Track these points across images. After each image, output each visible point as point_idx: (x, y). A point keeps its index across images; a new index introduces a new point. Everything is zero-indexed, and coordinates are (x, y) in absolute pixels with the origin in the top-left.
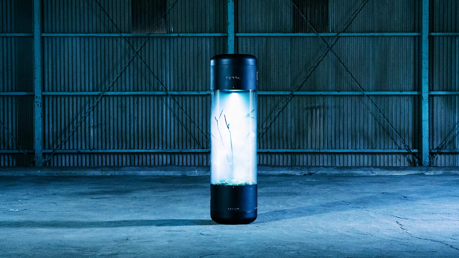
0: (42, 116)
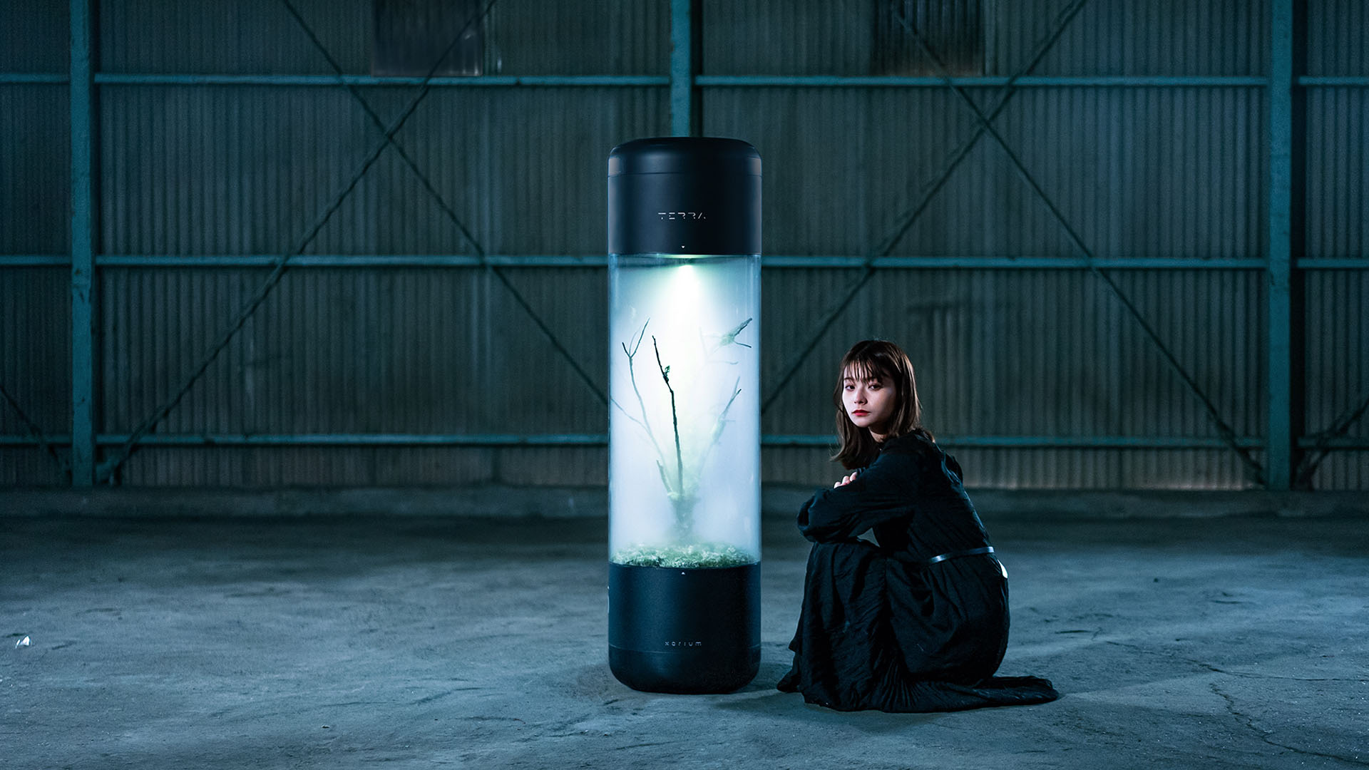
0: (93, 331)
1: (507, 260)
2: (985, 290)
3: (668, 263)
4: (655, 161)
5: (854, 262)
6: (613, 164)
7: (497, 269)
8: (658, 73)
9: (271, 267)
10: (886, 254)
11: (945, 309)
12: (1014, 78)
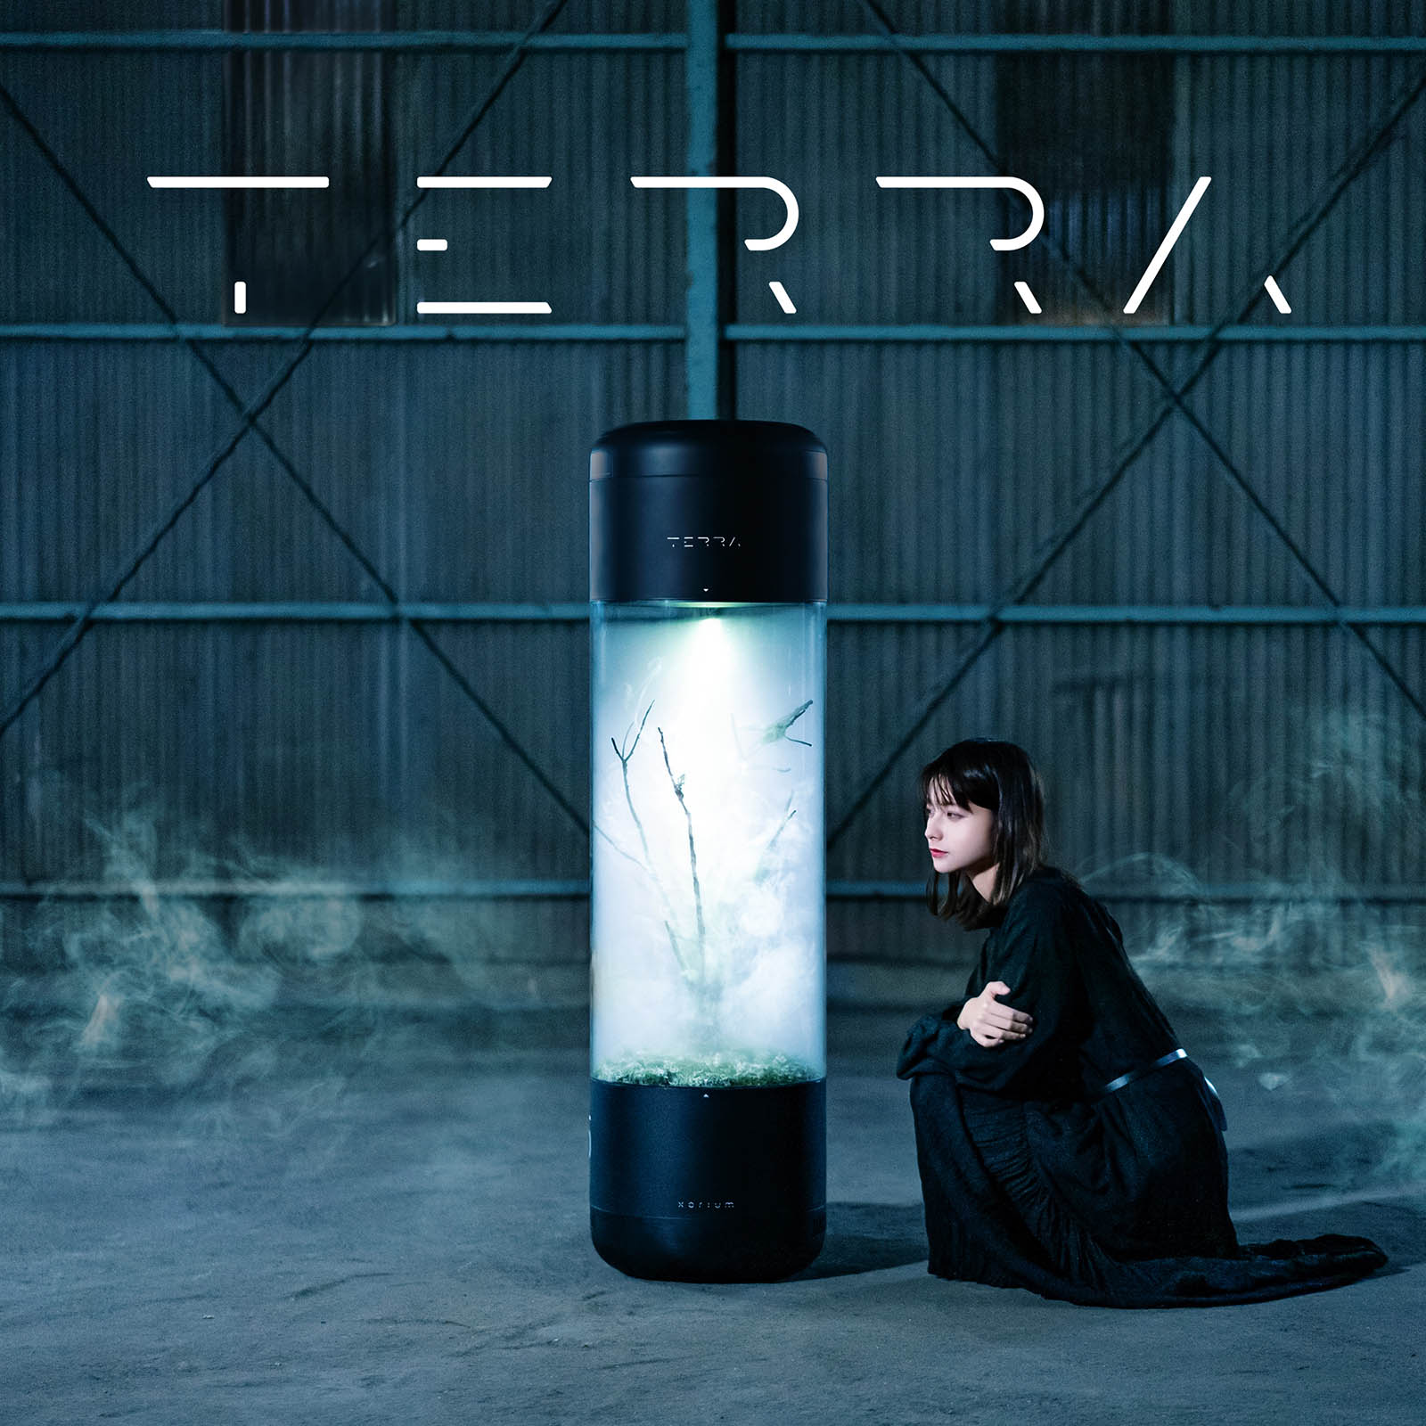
1: (432, 611)
2: (1174, 657)
3: (682, 616)
4: (662, 458)
5: (972, 613)
6: (597, 462)
7: (418, 624)
8: (666, 321)
9: (68, 621)
10: (1020, 601)
11: (1111, 687)
12: (1219, 329)
